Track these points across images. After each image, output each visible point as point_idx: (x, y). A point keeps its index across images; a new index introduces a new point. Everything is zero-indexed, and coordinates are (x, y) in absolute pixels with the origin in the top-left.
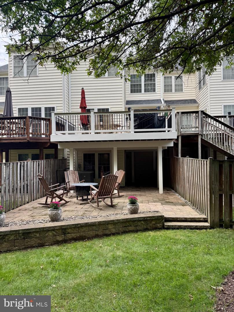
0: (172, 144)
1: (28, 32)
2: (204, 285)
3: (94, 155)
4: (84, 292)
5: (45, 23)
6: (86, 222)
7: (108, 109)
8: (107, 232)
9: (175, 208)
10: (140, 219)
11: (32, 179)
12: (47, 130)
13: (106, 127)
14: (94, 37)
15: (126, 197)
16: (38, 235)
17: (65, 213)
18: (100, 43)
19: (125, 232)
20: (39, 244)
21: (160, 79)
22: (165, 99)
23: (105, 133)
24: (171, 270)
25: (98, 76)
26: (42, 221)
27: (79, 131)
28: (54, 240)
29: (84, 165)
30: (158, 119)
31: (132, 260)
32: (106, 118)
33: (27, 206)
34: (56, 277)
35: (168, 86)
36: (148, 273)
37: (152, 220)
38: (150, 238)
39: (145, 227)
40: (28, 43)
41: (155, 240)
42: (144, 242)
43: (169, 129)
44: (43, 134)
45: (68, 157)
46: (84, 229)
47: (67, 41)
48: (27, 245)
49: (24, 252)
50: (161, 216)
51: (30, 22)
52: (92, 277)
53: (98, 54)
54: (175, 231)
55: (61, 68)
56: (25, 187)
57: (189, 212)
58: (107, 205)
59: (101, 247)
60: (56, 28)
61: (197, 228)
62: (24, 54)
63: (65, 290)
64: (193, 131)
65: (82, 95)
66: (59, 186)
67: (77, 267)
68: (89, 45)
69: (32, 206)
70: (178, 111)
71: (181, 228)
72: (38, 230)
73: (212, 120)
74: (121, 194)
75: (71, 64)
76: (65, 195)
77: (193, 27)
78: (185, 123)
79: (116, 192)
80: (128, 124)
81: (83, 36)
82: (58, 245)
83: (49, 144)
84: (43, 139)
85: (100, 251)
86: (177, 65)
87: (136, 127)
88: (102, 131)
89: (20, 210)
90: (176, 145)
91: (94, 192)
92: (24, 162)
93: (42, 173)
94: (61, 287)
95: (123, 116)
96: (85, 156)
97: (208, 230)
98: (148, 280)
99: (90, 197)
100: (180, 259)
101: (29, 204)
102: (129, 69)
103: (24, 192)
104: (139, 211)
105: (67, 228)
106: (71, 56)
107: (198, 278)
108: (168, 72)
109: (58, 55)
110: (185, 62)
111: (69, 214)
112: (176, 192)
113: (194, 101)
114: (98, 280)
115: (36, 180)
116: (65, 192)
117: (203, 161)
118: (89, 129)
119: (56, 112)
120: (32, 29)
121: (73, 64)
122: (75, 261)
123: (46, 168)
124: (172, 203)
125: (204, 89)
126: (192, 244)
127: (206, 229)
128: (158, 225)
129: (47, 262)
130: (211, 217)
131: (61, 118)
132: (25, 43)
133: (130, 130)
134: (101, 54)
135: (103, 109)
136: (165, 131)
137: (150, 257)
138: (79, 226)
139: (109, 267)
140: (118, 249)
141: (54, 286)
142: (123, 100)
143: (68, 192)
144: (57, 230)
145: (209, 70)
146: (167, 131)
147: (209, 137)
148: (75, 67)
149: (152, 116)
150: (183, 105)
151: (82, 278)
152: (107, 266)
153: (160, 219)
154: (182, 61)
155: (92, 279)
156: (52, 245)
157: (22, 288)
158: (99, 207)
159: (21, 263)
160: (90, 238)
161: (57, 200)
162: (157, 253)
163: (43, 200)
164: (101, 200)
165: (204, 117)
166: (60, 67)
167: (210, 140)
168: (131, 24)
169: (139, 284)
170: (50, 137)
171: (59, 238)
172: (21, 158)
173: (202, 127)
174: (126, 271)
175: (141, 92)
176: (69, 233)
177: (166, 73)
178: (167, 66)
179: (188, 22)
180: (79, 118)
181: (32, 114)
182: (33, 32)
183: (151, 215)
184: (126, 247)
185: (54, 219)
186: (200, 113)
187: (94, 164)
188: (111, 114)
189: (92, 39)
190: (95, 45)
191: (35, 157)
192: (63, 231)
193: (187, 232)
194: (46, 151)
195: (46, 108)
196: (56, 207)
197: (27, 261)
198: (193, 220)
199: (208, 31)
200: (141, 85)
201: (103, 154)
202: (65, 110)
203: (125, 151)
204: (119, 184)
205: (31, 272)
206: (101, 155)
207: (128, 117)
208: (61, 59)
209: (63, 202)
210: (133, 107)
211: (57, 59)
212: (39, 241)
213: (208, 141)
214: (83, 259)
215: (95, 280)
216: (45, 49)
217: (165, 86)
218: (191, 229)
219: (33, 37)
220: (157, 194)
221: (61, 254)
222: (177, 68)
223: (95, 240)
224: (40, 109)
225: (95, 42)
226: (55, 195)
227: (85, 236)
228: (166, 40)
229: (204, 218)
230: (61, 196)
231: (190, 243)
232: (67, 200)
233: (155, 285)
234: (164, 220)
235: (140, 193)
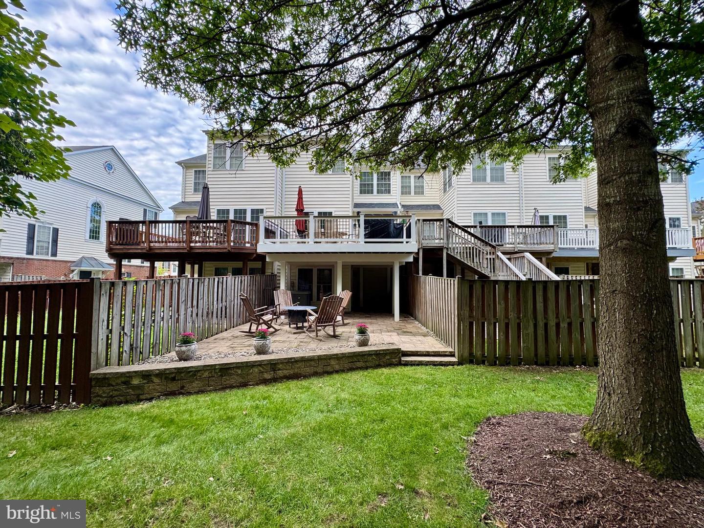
0: (411, 259)
1: (237, 115)
2: (452, 435)
3: (312, 270)
4: (300, 445)
5: (258, 104)
6: (302, 355)
7: (331, 213)
8: (329, 369)
9: (414, 339)
10: (371, 353)
11: (232, 299)
12: (252, 238)
13: (329, 235)
14: (319, 124)
15: (353, 325)
16: (239, 372)
17: (275, 344)
18: (327, 131)
19: (351, 369)
20: (241, 383)
21: (396, 178)
22: (403, 203)
23: (327, 242)
24: (411, 416)
25: (322, 171)
26: (245, 354)
27: (294, 240)
28: (260, 378)
29: (299, 283)
30: (394, 227)
31: (360, 405)
32: (329, 224)
33: (225, 334)
34: (263, 426)
35: (406, 187)
36: (382, 420)
37: (386, 354)
38: (383, 377)
39: (377, 363)
40: (238, 128)
41: (389, 379)
42: (376, 381)
43: (408, 240)
44: (248, 243)
45: (278, 273)
46: (300, 364)
47: (286, 127)
48: (225, 385)
49: (221, 394)
50: (397, 349)
51: (240, 103)
52: (311, 425)
53: (324, 144)
54: (414, 367)
55: (277, 160)
56: (224, 309)
57: (432, 344)
58: (328, 335)
59: (321, 387)
60: (271, 111)
61: (442, 364)
62: (232, 141)
63: (276, 441)
64: (436, 243)
65: (298, 194)
66: (266, 309)
67: (290, 412)
68: (312, 134)
69: (231, 334)
70: (419, 218)
71: (422, 365)
72: (239, 365)
73: (460, 231)
74: (346, 321)
75: (289, 156)
76: (274, 321)
77: (438, 118)
78: (426, 234)
79: (339, 318)
80: (357, 232)
81: (306, 122)
82: (266, 385)
83: (255, 255)
84: (247, 249)
85: (320, 392)
86: (420, 162)
87: (367, 236)
88: (323, 240)
89: (216, 339)
90: (416, 260)
91: (312, 318)
92: (223, 278)
93: (245, 292)
94: (271, 438)
95: (350, 222)
96: (301, 271)
97: (456, 367)
98: (382, 429)
99: (306, 324)
100: (422, 403)
101: (228, 331)
102: (361, 165)
103: (221, 317)
104: (369, 344)
105: (278, 363)
106: (290, 145)
107: (445, 427)
108: (408, 171)
109: (273, 144)
110: (429, 158)
111: (280, 346)
112: (415, 319)
113: (437, 207)
114: (318, 429)
115: (238, 301)
116: (274, 317)
117: (449, 281)
118: (307, 237)
119: (265, 214)
120: (242, 111)
121: (292, 155)
122: (288, 405)
123: (250, 286)
124: (411, 333)
125: (450, 192)
126: (436, 384)
127: (453, 365)
128: (394, 360)
129: (252, 407)
130: (460, 350)
131: (272, 222)
132: (234, 128)
133: (360, 240)
134: (327, 145)
135: (325, 213)
136: (402, 242)
137: (384, 400)
138: (293, 360)
139: (332, 412)
140: (343, 390)
141: (261, 437)
142: (350, 203)
143: (279, 317)
144: (265, 365)
145: (457, 170)
146: (405, 242)
147: (456, 251)
148: (294, 159)
149: (387, 223)
150: (424, 212)
151: (297, 427)
152: (329, 411)
153: (396, 353)
154: (426, 157)
155: (311, 428)
156: (257, 384)
157: (219, 439)
158: (318, 338)
159: (218, 407)
160: (306, 377)
161: (264, 327)
162: (393, 395)
163: (246, 327)
164: (320, 328)
165: (450, 227)
166: (275, 159)
167: (457, 255)
168: (364, 111)
169: (370, 434)
170: (256, 246)
171: (267, 376)
172: (219, 272)
173: (448, 239)
174: (354, 418)
175: (372, 193)
176: (279, 370)
177: (406, 170)
178: (407, 162)
179: (432, 111)
180: (294, 223)
181: (235, 217)
182: (243, 115)
183: (384, 348)
184: (353, 388)
185: (261, 351)
186: (445, 221)
187: (311, 282)
188: (335, 219)
189: (317, 126)
190: (320, 133)
191: (237, 272)
192: (273, 366)
193: (429, 369)
194: (251, 265)
195: (253, 211)
196: (263, 336)
197: (225, 405)
198: (437, 353)
199: (456, 122)
200: (372, 185)
201: (324, 270)
202: (277, 212)
203: (352, 266)
204: (344, 308)
205: (230, 419)
206: (320, 271)
207: (357, 223)
208: (277, 149)
209: (271, 330)
210: (364, 211)
211: (272, 148)
212: (241, 380)
213: (455, 256)
214: (299, 402)
215: (314, 430)
216: (258, 137)
217: (402, 187)
218: (435, 365)
219: (243, 121)
220: (392, 322)
221: (269, 396)
222: (419, 165)
223: (313, 378)
224: (245, 211)
225: (321, 130)
226: (261, 321)
227: (300, 374)
228: (406, 132)
229: (450, 352)
230: (269, 322)
231: (433, 383)
232: (277, 327)
233: (391, 435)
234: (400, 355)
235: (370, 321)
